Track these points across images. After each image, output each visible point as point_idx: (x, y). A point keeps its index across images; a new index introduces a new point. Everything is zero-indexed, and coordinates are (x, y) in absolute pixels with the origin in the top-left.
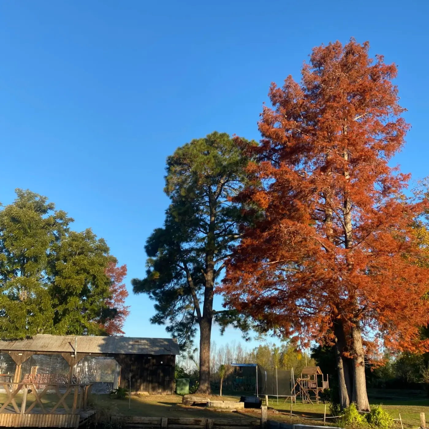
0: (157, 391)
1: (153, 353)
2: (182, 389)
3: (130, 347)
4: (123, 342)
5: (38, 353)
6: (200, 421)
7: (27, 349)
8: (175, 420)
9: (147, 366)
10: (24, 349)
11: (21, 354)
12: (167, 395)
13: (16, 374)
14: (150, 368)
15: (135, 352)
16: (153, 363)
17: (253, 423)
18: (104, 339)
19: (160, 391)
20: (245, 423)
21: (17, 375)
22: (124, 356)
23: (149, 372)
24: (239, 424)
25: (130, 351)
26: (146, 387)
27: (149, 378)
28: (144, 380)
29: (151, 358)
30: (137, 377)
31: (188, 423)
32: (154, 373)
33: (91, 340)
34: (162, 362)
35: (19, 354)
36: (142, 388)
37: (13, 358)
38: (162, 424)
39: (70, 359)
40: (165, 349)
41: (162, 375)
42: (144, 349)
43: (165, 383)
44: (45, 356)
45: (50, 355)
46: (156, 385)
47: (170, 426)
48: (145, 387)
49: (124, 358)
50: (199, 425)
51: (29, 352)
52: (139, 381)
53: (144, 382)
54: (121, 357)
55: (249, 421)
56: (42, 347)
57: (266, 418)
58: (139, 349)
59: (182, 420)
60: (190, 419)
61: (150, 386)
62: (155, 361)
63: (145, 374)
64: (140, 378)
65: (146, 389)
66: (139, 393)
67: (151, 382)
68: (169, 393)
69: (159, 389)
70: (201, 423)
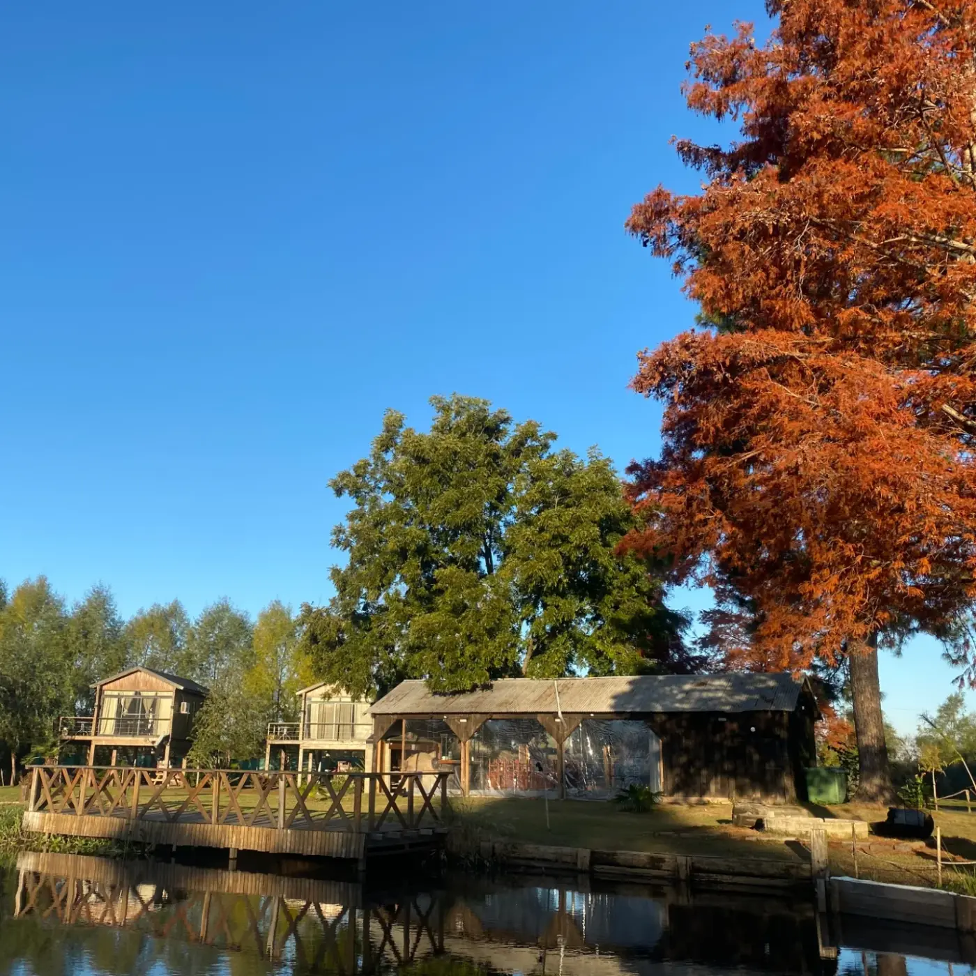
0: (749, 797)
1: (727, 708)
2: (820, 792)
3: (680, 696)
4: (669, 686)
5: (495, 716)
6: (662, 860)
7: (473, 710)
8: (608, 855)
9: (718, 738)
10: (468, 711)
11: (465, 721)
12: (774, 804)
13: (462, 760)
14: (728, 743)
15: (686, 707)
16: (733, 731)
17: (793, 871)
18: (630, 683)
19: (758, 795)
20: (772, 871)
21: (465, 762)
22: (664, 718)
23: (725, 752)
24: (756, 872)
25: (677, 705)
26: (723, 786)
27: (727, 766)
28: (717, 771)
29: (725, 719)
30: (698, 764)
31: (635, 863)
32: (737, 754)
33: (603, 685)
34: (753, 729)
35: (462, 721)
36: (713, 787)
37: (452, 727)
38: (579, 864)
39: (555, 728)
40: (763, 697)
41: (756, 757)
42: (711, 699)
43: (768, 777)
44: (509, 724)
45: (517, 721)
46: (747, 781)
47: (597, 868)
48: (719, 786)
49: (665, 722)
50: (659, 868)
51: (478, 716)
52: (704, 772)
53: (716, 776)
54: (658, 719)
55: (781, 864)
56: (501, 705)
57: (823, 859)
58: (700, 700)
59: (622, 857)
60: (639, 856)
61: (732, 783)
62: (735, 726)
63: (717, 756)
64: (707, 765)
65: (723, 792)
66: (706, 798)
67: (733, 774)
68: (779, 800)
69: (754, 791)
70: (665, 866)
